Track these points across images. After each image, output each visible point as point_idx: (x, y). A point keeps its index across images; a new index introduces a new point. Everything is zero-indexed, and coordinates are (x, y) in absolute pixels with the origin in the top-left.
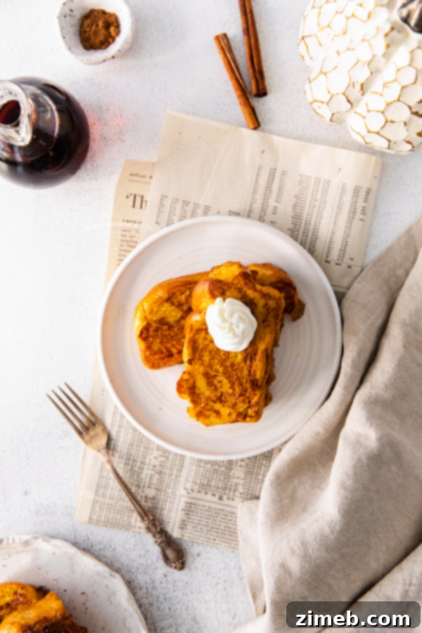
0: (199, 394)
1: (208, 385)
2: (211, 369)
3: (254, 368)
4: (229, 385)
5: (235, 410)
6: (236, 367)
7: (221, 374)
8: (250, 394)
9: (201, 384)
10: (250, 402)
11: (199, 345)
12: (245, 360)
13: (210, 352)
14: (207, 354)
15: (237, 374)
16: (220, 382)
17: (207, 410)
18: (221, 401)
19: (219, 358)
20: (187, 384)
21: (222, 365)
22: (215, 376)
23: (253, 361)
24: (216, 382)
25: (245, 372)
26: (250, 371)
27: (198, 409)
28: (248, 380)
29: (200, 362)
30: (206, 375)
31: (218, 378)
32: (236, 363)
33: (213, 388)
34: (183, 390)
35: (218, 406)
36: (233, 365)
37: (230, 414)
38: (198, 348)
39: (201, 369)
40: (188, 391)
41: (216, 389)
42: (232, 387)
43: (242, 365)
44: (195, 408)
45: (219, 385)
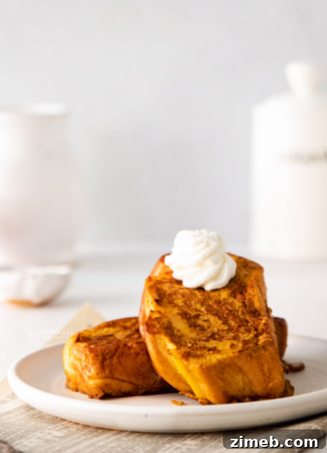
0: (182, 336)
1: (190, 326)
2: (189, 309)
3: (247, 297)
4: (220, 322)
5: (239, 341)
6: (223, 303)
7: (205, 312)
8: (254, 322)
9: (180, 325)
10: (256, 329)
11: (165, 292)
12: (233, 295)
13: (183, 296)
14: (179, 296)
15: (227, 309)
16: (205, 321)
17: (197, 350)
18: (215, 339)
19: (196, 299)
20: (159, 323)
21: (202, 304)
22: (197, 316)
23: (243, 293)
24: (200, 322)
25: (238, 304)
26: (244, 303)
27: (183, 349)
28: (245, 311)
29: (173, 305)
30: (184, 315)
31: (201, 317)
32: (221, 300)
33: (198, 329)
34: (155, 330)
35: (212, 344)
36: (218, 302)
37: (232, 346)
38: (165, 295)
39: (176, 311)
40: (163, 331)
41: (203, 329)
42: (225, 322)
43: (231, 300)
44: (178, 348)
45: (205, 324)
